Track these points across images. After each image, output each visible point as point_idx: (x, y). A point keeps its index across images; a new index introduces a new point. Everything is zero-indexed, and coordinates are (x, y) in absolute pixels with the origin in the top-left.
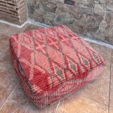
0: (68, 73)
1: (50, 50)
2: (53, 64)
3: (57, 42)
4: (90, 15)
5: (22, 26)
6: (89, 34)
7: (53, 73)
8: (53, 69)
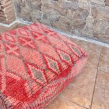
0: (48, 73)
1: (24, 51)
2: (30, 66)
3: (32, 42)
5: (10, 25)
7: (31, 77)
8: (29, 73)
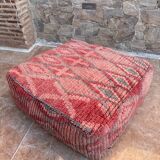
2: (94, 85)
3: (81, 60)
4: (119, 18)
5: (30, 50)
6: (123, 45)
